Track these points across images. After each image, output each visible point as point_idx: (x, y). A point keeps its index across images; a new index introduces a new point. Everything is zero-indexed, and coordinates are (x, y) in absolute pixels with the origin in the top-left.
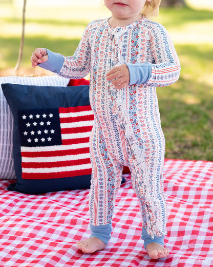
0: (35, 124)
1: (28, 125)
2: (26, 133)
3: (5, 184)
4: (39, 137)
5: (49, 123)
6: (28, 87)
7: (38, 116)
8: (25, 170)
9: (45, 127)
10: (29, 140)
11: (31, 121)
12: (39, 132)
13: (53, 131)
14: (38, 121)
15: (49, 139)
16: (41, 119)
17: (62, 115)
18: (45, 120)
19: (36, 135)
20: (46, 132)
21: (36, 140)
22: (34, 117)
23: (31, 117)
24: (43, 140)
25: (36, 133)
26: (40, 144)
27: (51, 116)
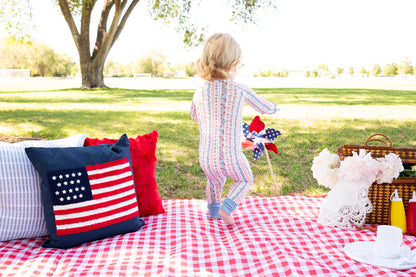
0: (66, 183)
1: (59, 185)
2: (57, 193)
3: (37, 243)
4: (71, 195)
5: (78, 181)
6: (52, 149)
7: (67, 176)
8: (59, 227)
9: (76, 185)
10: (62, 199)
11: (62, 181)
12: (71, 191)
13: (83, 189)
14: (68, 180)
15: (81, 196)
16: (71, 178)
17: (90, 173)
18: (75, 179)
19: (68, 194)
20: (77, 189)
21: (69, 198)
22: (64, 177)
23: (61, 177)
24: (75, 197)
25: (68, 192)
26: (73, 201)
27: (80, 174)
